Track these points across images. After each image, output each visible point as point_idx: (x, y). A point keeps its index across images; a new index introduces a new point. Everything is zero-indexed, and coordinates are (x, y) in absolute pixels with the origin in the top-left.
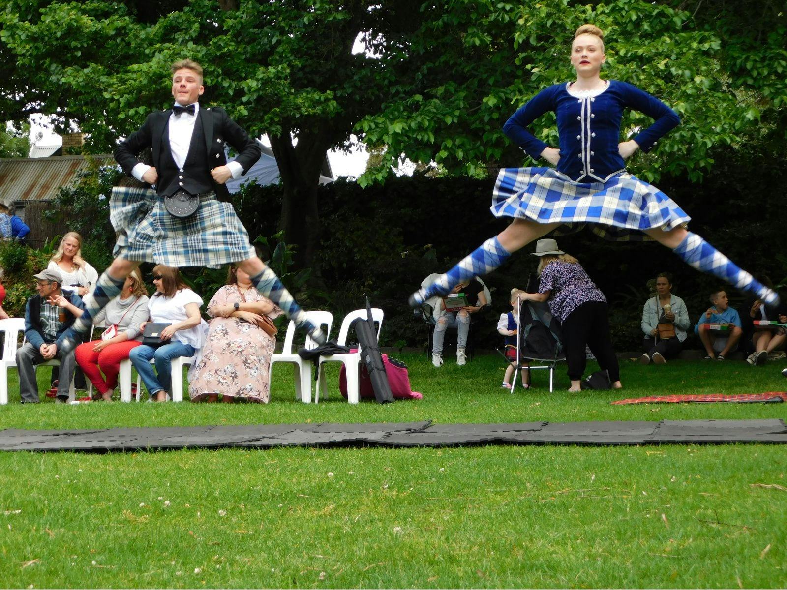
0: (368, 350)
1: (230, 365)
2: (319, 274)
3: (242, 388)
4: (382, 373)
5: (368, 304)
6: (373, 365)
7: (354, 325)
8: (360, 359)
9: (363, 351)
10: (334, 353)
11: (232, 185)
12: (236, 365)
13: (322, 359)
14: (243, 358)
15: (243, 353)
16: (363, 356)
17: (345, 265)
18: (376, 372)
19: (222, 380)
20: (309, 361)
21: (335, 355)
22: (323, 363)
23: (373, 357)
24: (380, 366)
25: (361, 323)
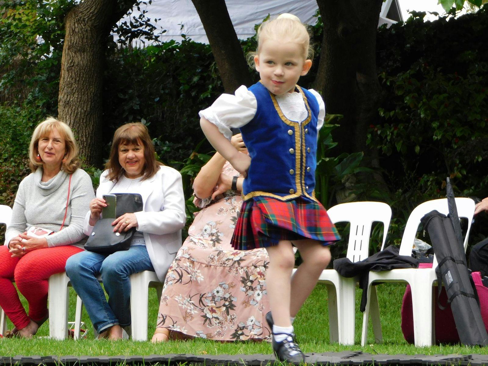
0: (449, 263)
1: (221, 286)
2: (375, 163)
3: (241, 325)
4: (472, 301)
5: (449, 189)
6: (457, 288)
7: (426, 221)
8: (435, 278)
9: (440, 265)
10: (393, 268)
11: (244, 29)
12: (232, 286)
13: (373, 277)
14: (242, 272)
15: (243, 264)
16: (440, 273)
17: (418, 149)
18: (460, 300)
19: (209, 315)
20: (351, 280)
21: (394, 271)
22: (375, 283)
23: (456, 274)
24: (469, 290)
25: (436, 220)
